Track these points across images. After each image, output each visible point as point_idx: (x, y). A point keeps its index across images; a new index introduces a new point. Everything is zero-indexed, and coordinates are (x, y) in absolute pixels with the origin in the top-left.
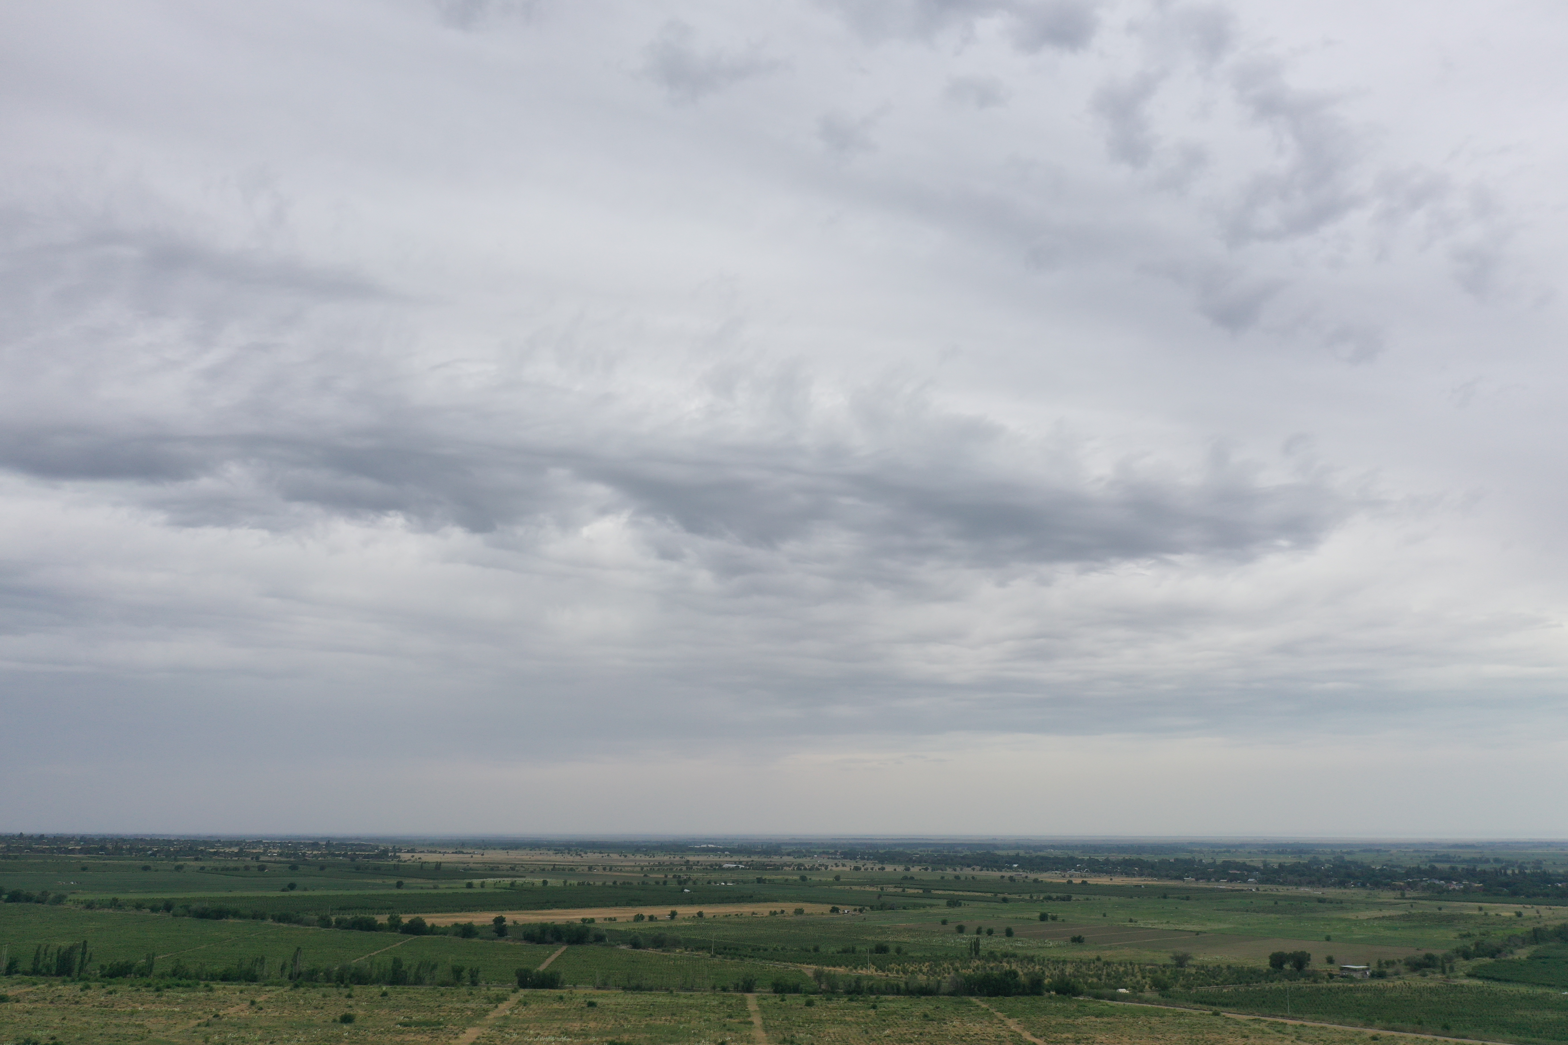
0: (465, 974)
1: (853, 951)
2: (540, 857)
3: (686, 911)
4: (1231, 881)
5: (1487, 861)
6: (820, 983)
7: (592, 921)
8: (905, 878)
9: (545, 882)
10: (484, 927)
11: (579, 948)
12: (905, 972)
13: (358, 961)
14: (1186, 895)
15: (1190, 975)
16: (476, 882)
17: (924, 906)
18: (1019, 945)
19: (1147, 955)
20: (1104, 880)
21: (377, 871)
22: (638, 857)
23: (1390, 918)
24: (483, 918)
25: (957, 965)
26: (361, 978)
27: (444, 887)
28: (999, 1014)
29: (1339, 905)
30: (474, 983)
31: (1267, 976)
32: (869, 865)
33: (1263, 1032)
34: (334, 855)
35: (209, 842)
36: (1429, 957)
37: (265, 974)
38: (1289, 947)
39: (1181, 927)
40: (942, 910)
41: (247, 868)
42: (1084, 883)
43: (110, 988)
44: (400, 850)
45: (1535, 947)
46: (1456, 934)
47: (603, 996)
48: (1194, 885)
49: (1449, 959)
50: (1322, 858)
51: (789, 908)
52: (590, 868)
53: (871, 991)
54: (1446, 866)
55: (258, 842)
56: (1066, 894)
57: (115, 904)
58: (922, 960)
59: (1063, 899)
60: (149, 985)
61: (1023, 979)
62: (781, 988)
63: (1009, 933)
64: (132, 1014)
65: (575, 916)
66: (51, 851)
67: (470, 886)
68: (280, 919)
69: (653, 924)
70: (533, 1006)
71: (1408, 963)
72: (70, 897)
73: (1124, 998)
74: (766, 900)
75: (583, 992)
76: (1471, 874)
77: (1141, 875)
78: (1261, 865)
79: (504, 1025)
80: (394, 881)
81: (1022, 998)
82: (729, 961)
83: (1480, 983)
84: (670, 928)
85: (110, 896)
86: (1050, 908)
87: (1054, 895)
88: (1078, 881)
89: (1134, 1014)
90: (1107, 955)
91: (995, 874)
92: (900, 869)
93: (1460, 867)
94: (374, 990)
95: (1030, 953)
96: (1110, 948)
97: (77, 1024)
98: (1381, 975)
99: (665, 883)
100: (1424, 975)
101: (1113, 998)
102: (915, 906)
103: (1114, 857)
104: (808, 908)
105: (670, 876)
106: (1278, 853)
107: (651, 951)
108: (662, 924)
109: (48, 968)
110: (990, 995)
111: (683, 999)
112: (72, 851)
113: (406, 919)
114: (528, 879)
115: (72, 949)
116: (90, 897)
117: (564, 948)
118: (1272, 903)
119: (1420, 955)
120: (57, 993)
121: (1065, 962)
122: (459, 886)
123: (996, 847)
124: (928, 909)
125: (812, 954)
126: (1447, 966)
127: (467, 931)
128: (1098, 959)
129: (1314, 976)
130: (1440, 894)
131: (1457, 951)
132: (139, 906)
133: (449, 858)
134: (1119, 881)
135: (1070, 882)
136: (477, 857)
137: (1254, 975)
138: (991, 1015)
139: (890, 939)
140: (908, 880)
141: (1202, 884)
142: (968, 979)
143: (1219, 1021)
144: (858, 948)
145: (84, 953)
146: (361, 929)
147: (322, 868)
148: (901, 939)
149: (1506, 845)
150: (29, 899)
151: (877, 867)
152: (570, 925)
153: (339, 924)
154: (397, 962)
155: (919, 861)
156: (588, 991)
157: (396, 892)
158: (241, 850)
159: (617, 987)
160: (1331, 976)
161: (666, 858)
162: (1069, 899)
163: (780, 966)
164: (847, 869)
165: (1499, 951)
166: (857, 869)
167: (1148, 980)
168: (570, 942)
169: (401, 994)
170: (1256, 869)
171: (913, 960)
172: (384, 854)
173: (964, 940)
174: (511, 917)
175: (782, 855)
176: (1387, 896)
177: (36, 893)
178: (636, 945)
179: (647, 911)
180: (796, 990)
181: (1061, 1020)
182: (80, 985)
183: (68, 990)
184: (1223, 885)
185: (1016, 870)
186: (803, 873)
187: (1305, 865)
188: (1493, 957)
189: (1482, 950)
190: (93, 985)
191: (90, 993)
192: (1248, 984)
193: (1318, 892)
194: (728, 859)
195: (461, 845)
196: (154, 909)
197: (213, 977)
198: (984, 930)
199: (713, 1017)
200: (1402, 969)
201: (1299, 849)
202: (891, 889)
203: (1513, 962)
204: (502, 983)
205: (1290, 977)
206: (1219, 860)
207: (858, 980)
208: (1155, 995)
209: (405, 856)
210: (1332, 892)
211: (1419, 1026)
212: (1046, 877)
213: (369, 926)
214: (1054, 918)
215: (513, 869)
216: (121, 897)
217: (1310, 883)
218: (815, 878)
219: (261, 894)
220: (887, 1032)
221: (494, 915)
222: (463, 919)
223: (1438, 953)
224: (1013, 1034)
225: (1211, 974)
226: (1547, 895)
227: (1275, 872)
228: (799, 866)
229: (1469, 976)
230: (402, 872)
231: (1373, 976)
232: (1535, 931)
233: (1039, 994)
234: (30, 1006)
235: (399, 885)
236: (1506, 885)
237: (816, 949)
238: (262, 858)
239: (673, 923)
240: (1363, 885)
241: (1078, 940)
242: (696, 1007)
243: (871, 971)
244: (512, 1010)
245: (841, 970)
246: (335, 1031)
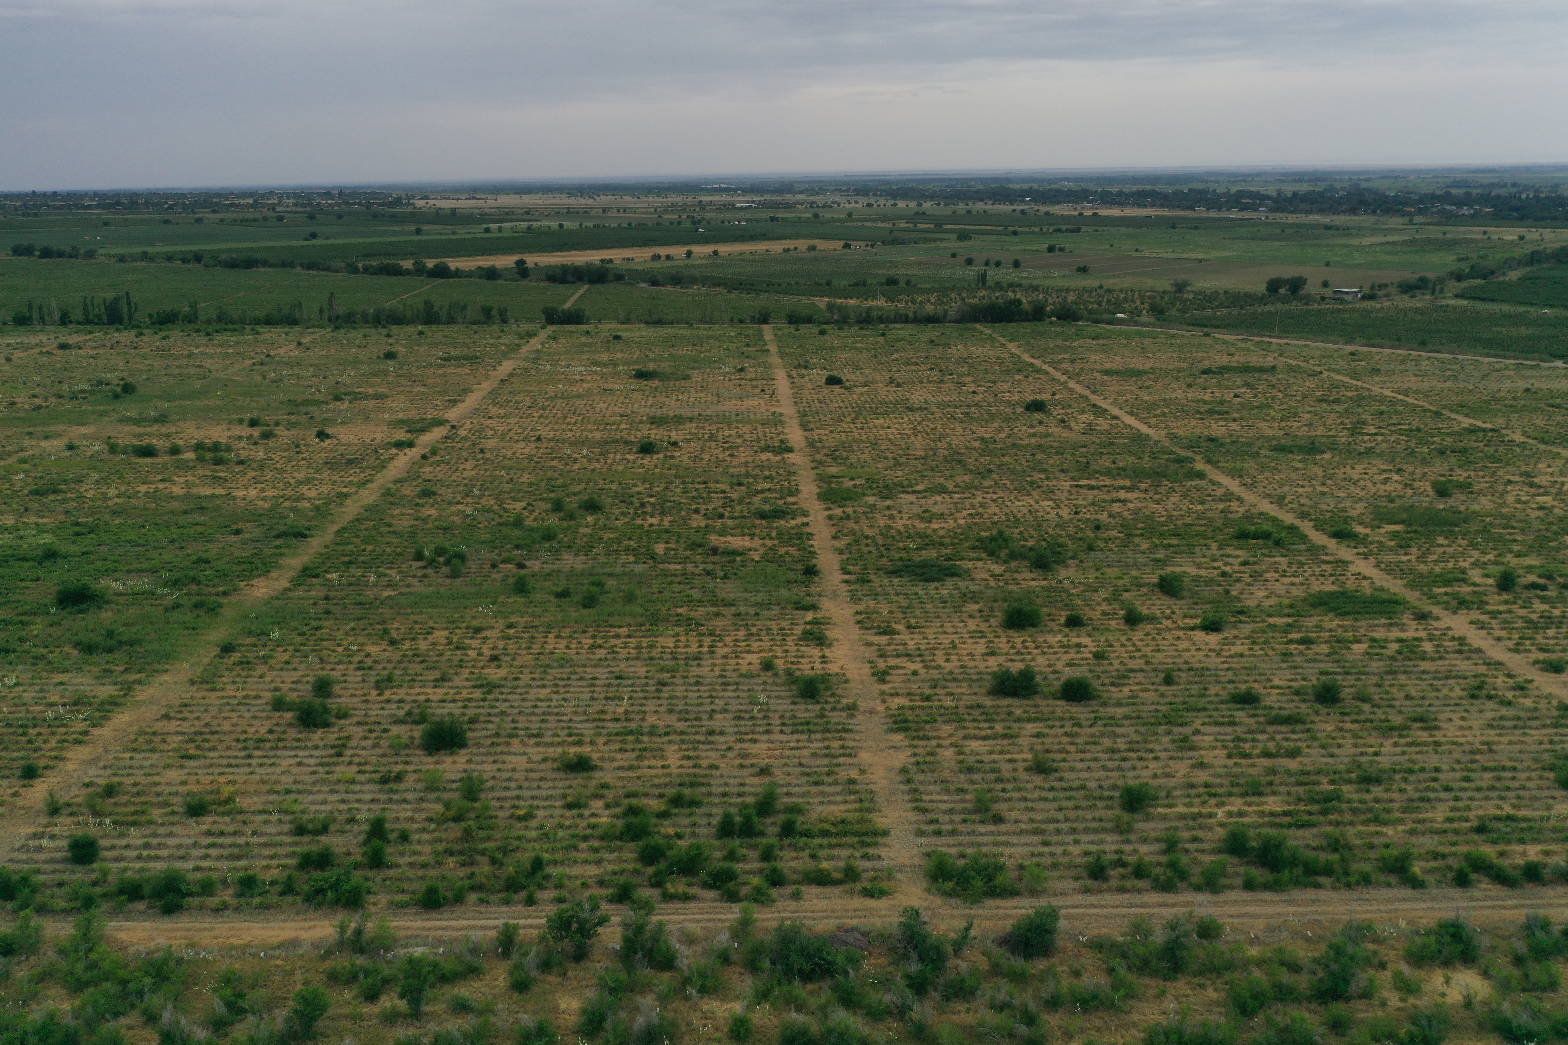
0: (494, 313)
1: (865, 284)
2: (554, 201)
3: (700, 250)
4: (1241, 210)
5: (1505, 186)
6: (833, 314)
7: (611, 261)
8: (917, 213)
9: (561, 226)
10: (506, 269)
11: (600, 287)
12: (913, 302)
13: (389, 304)
14: (1196, 225)
15: (1187, 300)
16: (493, 226)
17: (935, 240)
18: (1023, 275)
19: (1149, 283)
20: (1115, 212)
21: (395, 219)
22: (651, 199)
23: (1394, 243)
24: (505, 261)
25: (964, 295)
26: (396, 319)
27: (463, 233)
28: (1001, 339)
29: (1346, 231)
30: (504, 321)
31: (1262, 300)
32: (882, 202)
33: (1248, 350)
34: (348, 203)
35: (222, 194)
36: (1423, 280)
37: (305, 317)
38: (1287, 272)
39: (1186, 256)
40: (953, 244)
41: (265, 219)
42: (1095, 214)
43: (163, 334)
44: (414, 197)
45: (1528, 269)
46: (1454, 258)
47: (627, 330)
48: (1204, 215)
49: (1441, 281)
50: (1338, 185)
51: (802, 244)
52: (604, 211)
53: (881, 320)
54: (1462, 191)
55: (271, 193)
56: (1075, 226)
57: (145, 256)
58: (930, 291)
59: (1073, 231)
60: (198, 331)
61: (1026, 306)
62: (794, 319)
63: (1017, 264)
64: (190, 356)
65: (594, 257)
66: (69, 207)
67: (487, 230)
68: (310, 266)
69: (670, 263)
70: (563, 340)
71: (1399, 286)
72: (101, 251)
73: (1121, 322)
74: (779, 238)
75: (608, 327)
76: (1486, 199)
77: (1152, 206)
78: (1274, 194)
79: (537, 357)
80: (413, 228)
81: (1024, 324)
82: (745, 296)
83: (1465, 302)
84: (686, 266)
85: (138, 250)
86: (1059, 240)
87: (1064, 228)
88: (1088, 213)
89: (1128, 336)
90: (1109, 283)
91: (1007, 208)
92: (913, 204)
93: (1475, 192)
94: (410, 329)
95: (1035, 283)
96: (1114, 276)
97: (141, 366)
98: (1371, 297)
99: (679, 223)
100: (1413, 297)
101: (1110, 323)
102: (926, 240)
103: (1127, 188)
104: (821, 244)
105: (684, 217)
106: (1295, 181)
107: (670, 288)
108: (679, 263)
109: (99, 317)
110: (994, 321)
111: (702, 331)
112: (89, 207)
113: (430, 264)
114: (545, 223)
115: (116, 300)
116: (121, 251)
117: (586, 287)
118: (1278, 231)
119: (1413, 277)
120: (115, 340)
121: (1068, 290)
122: (477, 231)
123: (1010, 180)
124: (938, 243)
125: (825, 287)
126: (1438, 287)
127: (491, 274)
128: (1101, 287)
129: (1307, 299)
130: (1450, 219)
131: (1451, 274)
132: (170, 258)
133: (463, 204)
134: (1129, 212)
135: (1081, 214)
136: (491, 202)
137: (1250, 298)
138: (994, 340)
139: (900, 272)
140: (920, 215)
141: (1213, 214)
142: (973, 307)
143: (1208, 341)
144: (869, 281)
145: (129, 303)
146: (388, 273)
147: (340, 217)
148: (911, 272)
149: (1528, 169)
150: (61, 254)
151: (889, 204)
152: (589, 266)
153: (366, 270)
154: (428, 305)
155: (932, 197)
156: (612, 326)
157: (417, 238)
158: (255, 201)
159: (640, 321)
160: (1323, 299)
161: (679, 199)
162: (1078, 230)
163: (794, 299)
164: (860, 206)
165: (1492, 273)
166: (869, 205)
167: (1146, 306)
168: (592, 281)
169: (436, 333)
170: (1269, 197)
171: (922, 291)
172: (398, 201)
173: (972, 272)
174: (531, 260)
175: (794, 193)
176: (1395, 222)
177: (67, 249)
178: (655, 283)
179: (663, 251)
180: (809, 320)
181: (1060, 342)
182: (133, 332)
183: (125, 337)
184: (1234, 214)
185: (1028, 203)
186: (816, 210)
187: (1319, 193)
188: (1485, 278)
189: (1476, 272)
190: (145, 331)
191: (145, 339)
192: (1242, 307)
193: (1326, 220)
194: (741, 198)
195: (473, 191)
196: (184, 261)
197: (257, 322)
198: (992, 262)
199: (731, 346)
200: (1393, 290)
201: (1315, 177)
202: (903, 225)
203: (1504, 282)
204: (530, 320)
205: (1284, 300)
206: (1233, 190)
207: (869, 310)
208: (1152, 319)
209: (420, 203)
210: (1341, 219)
211: (1398, 342)
212: (1058, 210)
213: (397, 272)
214: (1061, 250)
215: (528, 213)
216: (150, 250)
217: (1321, 211)
218: (828, 216)
219: (285, 243)
220: (895, 356)
221: (514, 258)
222: (485, 262)
223: (1431, 276)
224: (1013, 356)
225: (1207, 299)
226: (1555, 219)
227: (1289, 200)
228: (812, 204)
229: (1457, 296)
230: (418, 218)
231: (1364, 298)
232: (1533, 253)
233: (1041, 320)
234: (91, 352)
235: (418, 232)
236: (1516, 209)
237: (829, 283)
238: (278, 209)
239: (690, 262)
240: (1374, 212)
241: (1083, 269)
242: (715, 338)
243: (881, 302)
244: (542, 344)
245: (852, 302)
246: (382, 366)
